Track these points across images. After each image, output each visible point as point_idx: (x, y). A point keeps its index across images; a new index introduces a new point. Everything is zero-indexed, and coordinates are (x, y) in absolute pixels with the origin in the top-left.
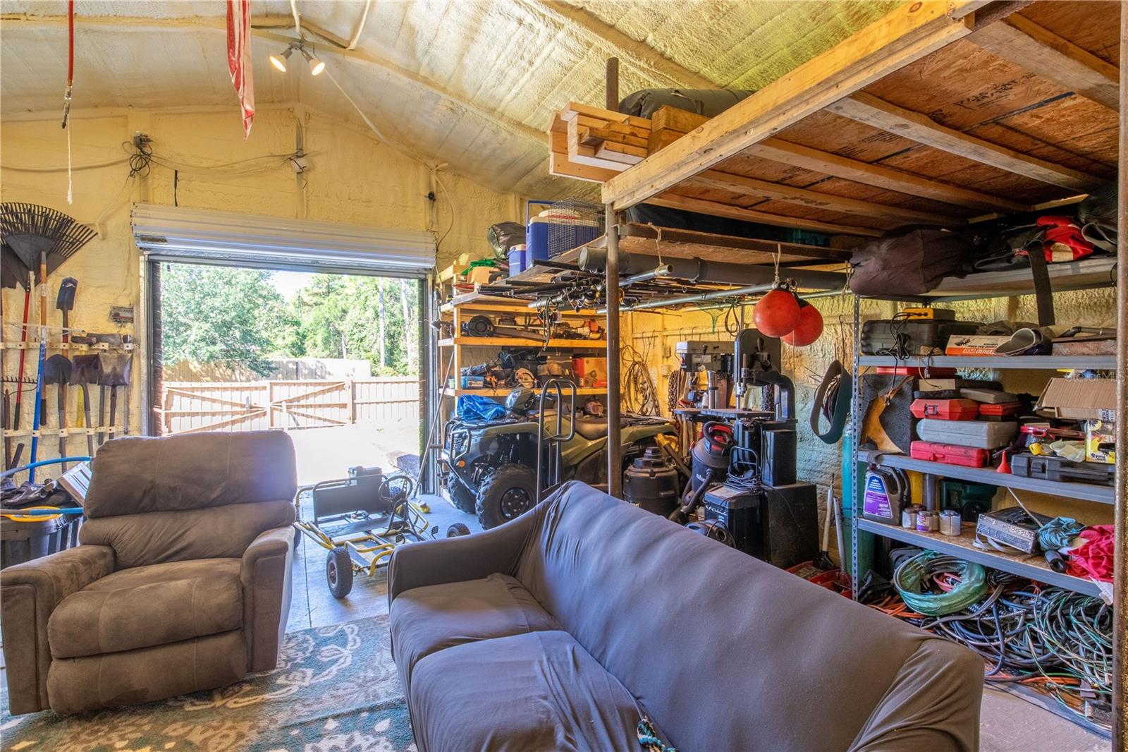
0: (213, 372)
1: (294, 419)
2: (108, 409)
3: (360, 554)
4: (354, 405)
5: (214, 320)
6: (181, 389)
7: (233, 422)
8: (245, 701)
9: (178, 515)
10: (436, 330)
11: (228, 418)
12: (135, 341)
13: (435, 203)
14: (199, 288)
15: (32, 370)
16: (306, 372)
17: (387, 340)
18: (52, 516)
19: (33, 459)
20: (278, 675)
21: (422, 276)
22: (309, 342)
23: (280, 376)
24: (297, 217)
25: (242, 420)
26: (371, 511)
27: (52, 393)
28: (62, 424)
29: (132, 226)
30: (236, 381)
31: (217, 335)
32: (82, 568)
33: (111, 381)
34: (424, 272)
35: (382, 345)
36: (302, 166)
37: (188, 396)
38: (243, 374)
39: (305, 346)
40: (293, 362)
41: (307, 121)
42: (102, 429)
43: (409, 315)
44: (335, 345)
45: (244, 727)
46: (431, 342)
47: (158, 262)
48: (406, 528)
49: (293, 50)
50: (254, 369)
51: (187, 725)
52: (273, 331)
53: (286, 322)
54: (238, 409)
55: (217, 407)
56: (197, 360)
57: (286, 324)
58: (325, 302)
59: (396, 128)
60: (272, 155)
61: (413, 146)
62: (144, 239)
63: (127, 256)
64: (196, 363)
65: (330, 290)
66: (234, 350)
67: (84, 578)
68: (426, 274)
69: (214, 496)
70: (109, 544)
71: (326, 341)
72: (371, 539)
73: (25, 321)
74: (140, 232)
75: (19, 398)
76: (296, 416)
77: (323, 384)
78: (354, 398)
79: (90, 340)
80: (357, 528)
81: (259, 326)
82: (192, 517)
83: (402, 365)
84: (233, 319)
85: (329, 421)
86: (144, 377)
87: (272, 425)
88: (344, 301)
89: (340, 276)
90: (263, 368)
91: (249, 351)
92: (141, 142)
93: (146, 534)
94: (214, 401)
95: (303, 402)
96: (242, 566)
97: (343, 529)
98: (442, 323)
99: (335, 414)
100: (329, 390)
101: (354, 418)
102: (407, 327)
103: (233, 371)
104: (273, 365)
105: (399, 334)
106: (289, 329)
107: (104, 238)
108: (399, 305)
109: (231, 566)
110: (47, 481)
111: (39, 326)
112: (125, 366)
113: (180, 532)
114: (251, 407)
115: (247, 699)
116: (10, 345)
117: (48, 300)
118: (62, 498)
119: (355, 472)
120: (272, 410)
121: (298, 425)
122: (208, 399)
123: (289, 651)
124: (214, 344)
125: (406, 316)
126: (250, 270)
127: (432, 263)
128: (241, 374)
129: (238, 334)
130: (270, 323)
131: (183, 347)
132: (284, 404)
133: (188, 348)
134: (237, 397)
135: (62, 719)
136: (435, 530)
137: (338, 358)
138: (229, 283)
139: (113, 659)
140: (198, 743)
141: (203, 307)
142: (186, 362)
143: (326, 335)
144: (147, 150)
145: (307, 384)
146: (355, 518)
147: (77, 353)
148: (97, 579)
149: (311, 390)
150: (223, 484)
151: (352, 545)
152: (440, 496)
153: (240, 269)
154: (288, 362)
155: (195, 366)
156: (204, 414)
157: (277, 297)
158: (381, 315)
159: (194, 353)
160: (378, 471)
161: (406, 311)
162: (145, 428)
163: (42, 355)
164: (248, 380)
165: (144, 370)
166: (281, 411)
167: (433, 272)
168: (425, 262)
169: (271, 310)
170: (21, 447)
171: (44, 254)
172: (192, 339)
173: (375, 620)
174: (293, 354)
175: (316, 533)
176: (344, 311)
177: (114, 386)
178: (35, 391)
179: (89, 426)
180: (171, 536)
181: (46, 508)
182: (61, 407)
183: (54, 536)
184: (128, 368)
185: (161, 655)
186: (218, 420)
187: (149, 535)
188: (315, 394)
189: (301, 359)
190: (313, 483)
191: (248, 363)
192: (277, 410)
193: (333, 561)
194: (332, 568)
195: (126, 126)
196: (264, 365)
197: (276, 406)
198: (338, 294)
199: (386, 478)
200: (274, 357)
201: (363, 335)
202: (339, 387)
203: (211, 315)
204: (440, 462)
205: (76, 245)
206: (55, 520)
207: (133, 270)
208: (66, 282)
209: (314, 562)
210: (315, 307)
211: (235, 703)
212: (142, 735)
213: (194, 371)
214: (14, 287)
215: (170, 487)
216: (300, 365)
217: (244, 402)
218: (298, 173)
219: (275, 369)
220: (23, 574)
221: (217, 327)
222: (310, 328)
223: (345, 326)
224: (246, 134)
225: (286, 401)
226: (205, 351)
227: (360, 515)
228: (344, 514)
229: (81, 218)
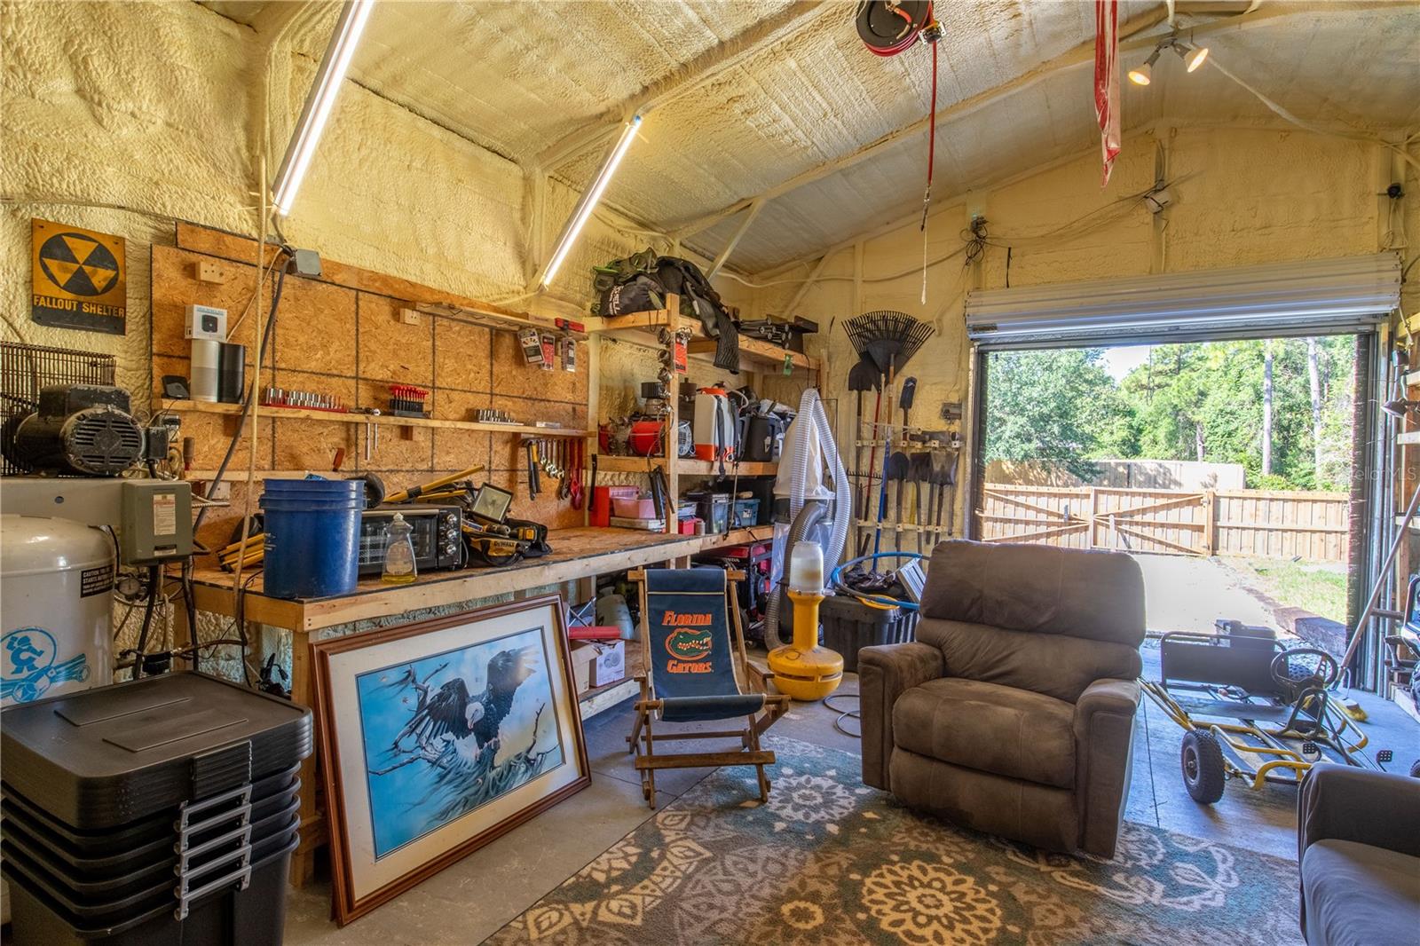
0: (1027, 474)
1: (1125, 539)
2: (936, 508)
3: (1235, 750)
4: (1216, 529)
5: (1031, 414)
6: (995, 491)
7: (1048, 535)
8: (1074, 882)
9: (1004, 633)
10: (1392, 416)
11: (1043, 529)
12: (963, 439)
13: (1402, 201)
14: (1017, 377)
15: (879, 468)
16: (1141, 479)
17: (1275, 435)
18: (891, 606)
19: (876, 550)
20: (1117, 869)
21: (1368, 328)
22: (1146, 438)
23: (1106, 483)
24: (1150, 273)
25: (1059, 533)
26: (1252, 690)
27: (893, 488)
28: (899, 520)
29: (965, 317)
30: (1052, 485)
31: (1033, 431)
32: (919, 665)
33: (940, 479)
34: (1372, 320)
35: (1265, 441)
36: (1161, 202)
37: (1002, 500)
38: (1059, 480)
39: (1140, 443)
40: (1123, 465)
41: (1171, 139)
42: (930, 528)
43: (1321, 393)
44: (1186, 441)
45: (1076, 914)
46: (1380, 437)
47: (987, 352)
48: (1320, 736)
49: (1161, 51)
50: (1074, 472)
51: (1010, 875)
52: (1099, 424)
53: (1116, 412)
54: (1055, 519)
55: (1031, 515)
56: (1011, 460)
57: (1115, 415)
58: (1174, 382)
59: (1326, 100)
60: (1122, 199)
61: (1359, 117)
62: (976, 329)
63: (959, 349)
64: (1009, 464)
65: (1181, 365)
66: (1051, 448)
67: (920, 676)
68: (1375, 324)
69: (1042, 620)
70: (939, 647)
71: (1172, 437)
72: (1254, 734)
73: (876, 421)
74: (971, 322)
75: (869, 491)
76: (1127, 536)
77: (1169, 496)
78: (1216, 517)
79: (925, 437)
80: (1229, 710)
81: (1082, 420)
82: (1018, 640)
83: (1303, 473)
84: (1052, 411)
85: (1175, 547)
86: (969, 476)
87: (1095, 544)
88: (1203, 380)
89: (1198, 344)
90: (1086, 472)
91: (1068, 449)
92: (978, 225)
93: (973, 646)
94: (1028, 507)
95: (1137, 518)
96: (1075, 714)
97: (1206, 705)
98: (1409, 403)
99: (1185, 538)
100: (1177, 505)
101: (1214, 548)
102: (1316, 414)
103: (1049, 473)
104: (1098, 468)
105: (1300, 424)
106: (1119, 421)
107: (940, 335)
108: (1301, 380)
109: (1064, 711)
110: (888, 572)
111: (886, 424)
112: (952, 465)
113: (1005, 653)
114: (1070, 519)
115: (1077, 880)
116: (865, 443)
117: (894, 399)
118: (899, 591)
119: (1228, 628)
120: (1096, 524)
121: (1129, 547)
122: (1022, 505)
123: (1129, 845)
124: (1030, 441)
125: (1314, 396)
126: (1075, 350)
127: (1391, 303)
128: (1058, 477)
129: (1056, 429)
130: (1095, 414)
131: (997, 445)
132: (1112, 518)
133: (1002, 446)
134: (1053, 505)
135: (898, 808)
136: (1384, 756)
137: (1189, 459)
138: (1049, 368)
139: (943, 767)
140: (1021, 902)
141: (1020, 398)
142: (1000, 461)
143: (1172, 428)
144: (983, 233)
145: (1144, 495)
146: (1225, 695)
147: (913, 451)
148: (930, 680)
149: (1150, 502)
150: (1053, 608)
151: (1224, 733)
152: (1388, 698)
153: (1063, 351)
154: (1118, 465)
155: (1008, 467)
156: (1017, 522)
157: (1106, 381)
158: (1266, 396)
159: (1008, 452)
160: (1269, 634)
161: (1314, 386)
162: (967, 531)
163: (887, 453)
164: (1066, 485)
165: (969, 470)
166: (1108, 527)
167: (1393, 319)
168: (1376, 304)
169: (1096, 398)
170: (869, 536)
171: (892, 356)
172: (1006, 436)
173: (1264, 859)
174: (1123, 453)
175: (1165, 700)
176: (1203, 394)
177: (942, 485)
178: (880, 487)
179: (919, 524)
180: (997, 655)
181: (887, 598)
182: (899, 503)
183: (892, 625)
184: (954, 467)
185: (988, 783)
186: (1031, 530)
187: (975, 648)
188: (1155, 509)
189: (1132, 460)
190: (1164, 630)
191: (1067, 464)
192: (1102, 525)
193: (1193, 747)
194: (1191, 756)
195: (964, 214)
196: (1085, 467)
197: (1101, 522)
198: (1193, 370)
199: (1284, 648)
200: (1097, 457)
201: (1232, 427)
202: (1194, 501)
203: (1028, 407)
204: (1394, 642)
205: (917, 344)
206: (893, 611)
207: (963, 364)
208: (908, 381)
209: (1161, 739)
210: (1157, 391)
211: (1062, 877)
212: (964, 861)
213: (1007, 472)
214: (869, 390)
215: (997, 601)
216: (1133, 468)
217: (1062, 512)
218: (1155, 213)
219: (1099, 472)
220: (877, 656)
221: (1033, 421)
222: (1149, 420)
223: (1202, 415)
224: (1104, 179)
225: (1115, 515)
226: (1019, 449)
227: (1234, 692)
228: (1206, 684)
229: (922, 318)
